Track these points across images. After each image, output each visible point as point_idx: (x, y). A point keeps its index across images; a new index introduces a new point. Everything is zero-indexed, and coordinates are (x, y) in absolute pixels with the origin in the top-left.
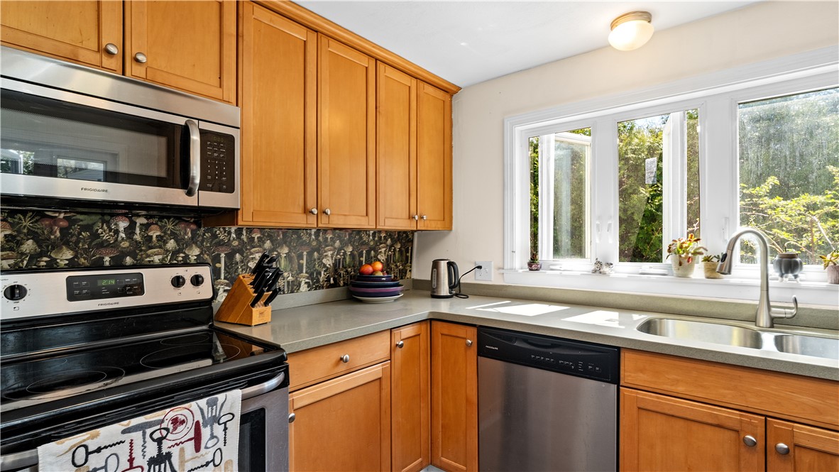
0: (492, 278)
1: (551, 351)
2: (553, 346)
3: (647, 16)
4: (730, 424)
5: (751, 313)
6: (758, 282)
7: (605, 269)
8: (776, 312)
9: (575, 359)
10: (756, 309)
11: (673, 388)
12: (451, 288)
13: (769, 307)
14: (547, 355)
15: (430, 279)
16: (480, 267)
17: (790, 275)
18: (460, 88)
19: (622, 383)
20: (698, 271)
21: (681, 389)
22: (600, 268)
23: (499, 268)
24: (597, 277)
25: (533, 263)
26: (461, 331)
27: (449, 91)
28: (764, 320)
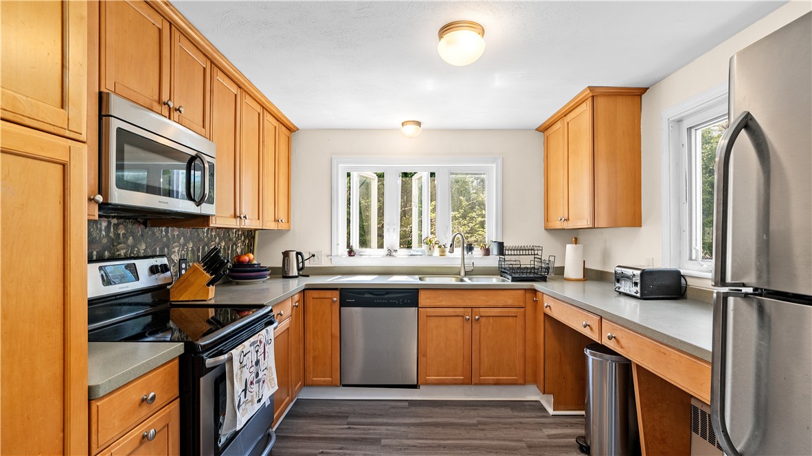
0: (324, 263)
1: (386, 296)
2: (387, 293)
3: (419, 124)
4: (460, 314)
5: (457, 271)
6: (461, 257)
7: (394, 254)
8: (468, 269)
9: (397, 299)
10: (460, 269)
11: (440, 304)
12: (299, 270)
13: (464, 267)
14: (382, 299)
15: (281, 266)
16: (314, 256)
17: (470, 253)
18: (298, 129)
19: (420, 306)
20: (436, 252)
21: (443, 304)
22: (390, 254)
23: (328, 256)
24: (389, 258)
25: (351, 253)
26: (328, 294)
27: (291, 129)
28: (463, 273)
